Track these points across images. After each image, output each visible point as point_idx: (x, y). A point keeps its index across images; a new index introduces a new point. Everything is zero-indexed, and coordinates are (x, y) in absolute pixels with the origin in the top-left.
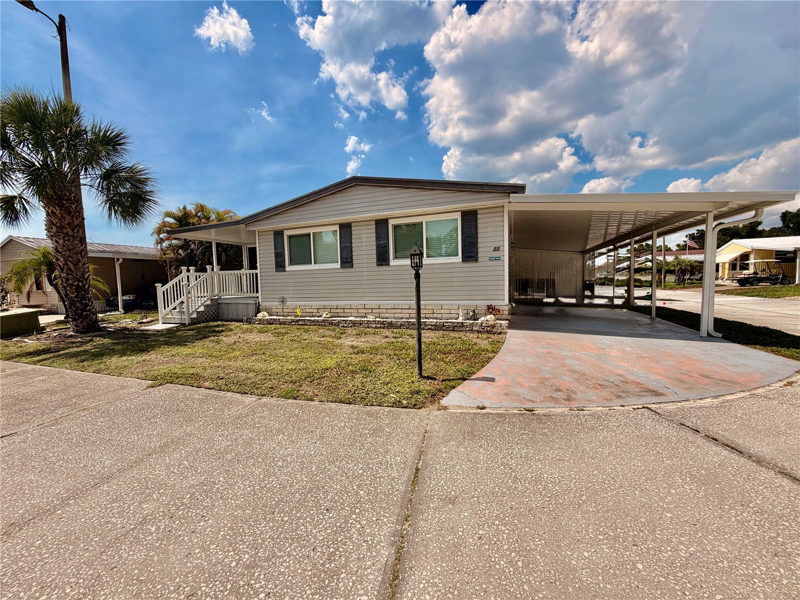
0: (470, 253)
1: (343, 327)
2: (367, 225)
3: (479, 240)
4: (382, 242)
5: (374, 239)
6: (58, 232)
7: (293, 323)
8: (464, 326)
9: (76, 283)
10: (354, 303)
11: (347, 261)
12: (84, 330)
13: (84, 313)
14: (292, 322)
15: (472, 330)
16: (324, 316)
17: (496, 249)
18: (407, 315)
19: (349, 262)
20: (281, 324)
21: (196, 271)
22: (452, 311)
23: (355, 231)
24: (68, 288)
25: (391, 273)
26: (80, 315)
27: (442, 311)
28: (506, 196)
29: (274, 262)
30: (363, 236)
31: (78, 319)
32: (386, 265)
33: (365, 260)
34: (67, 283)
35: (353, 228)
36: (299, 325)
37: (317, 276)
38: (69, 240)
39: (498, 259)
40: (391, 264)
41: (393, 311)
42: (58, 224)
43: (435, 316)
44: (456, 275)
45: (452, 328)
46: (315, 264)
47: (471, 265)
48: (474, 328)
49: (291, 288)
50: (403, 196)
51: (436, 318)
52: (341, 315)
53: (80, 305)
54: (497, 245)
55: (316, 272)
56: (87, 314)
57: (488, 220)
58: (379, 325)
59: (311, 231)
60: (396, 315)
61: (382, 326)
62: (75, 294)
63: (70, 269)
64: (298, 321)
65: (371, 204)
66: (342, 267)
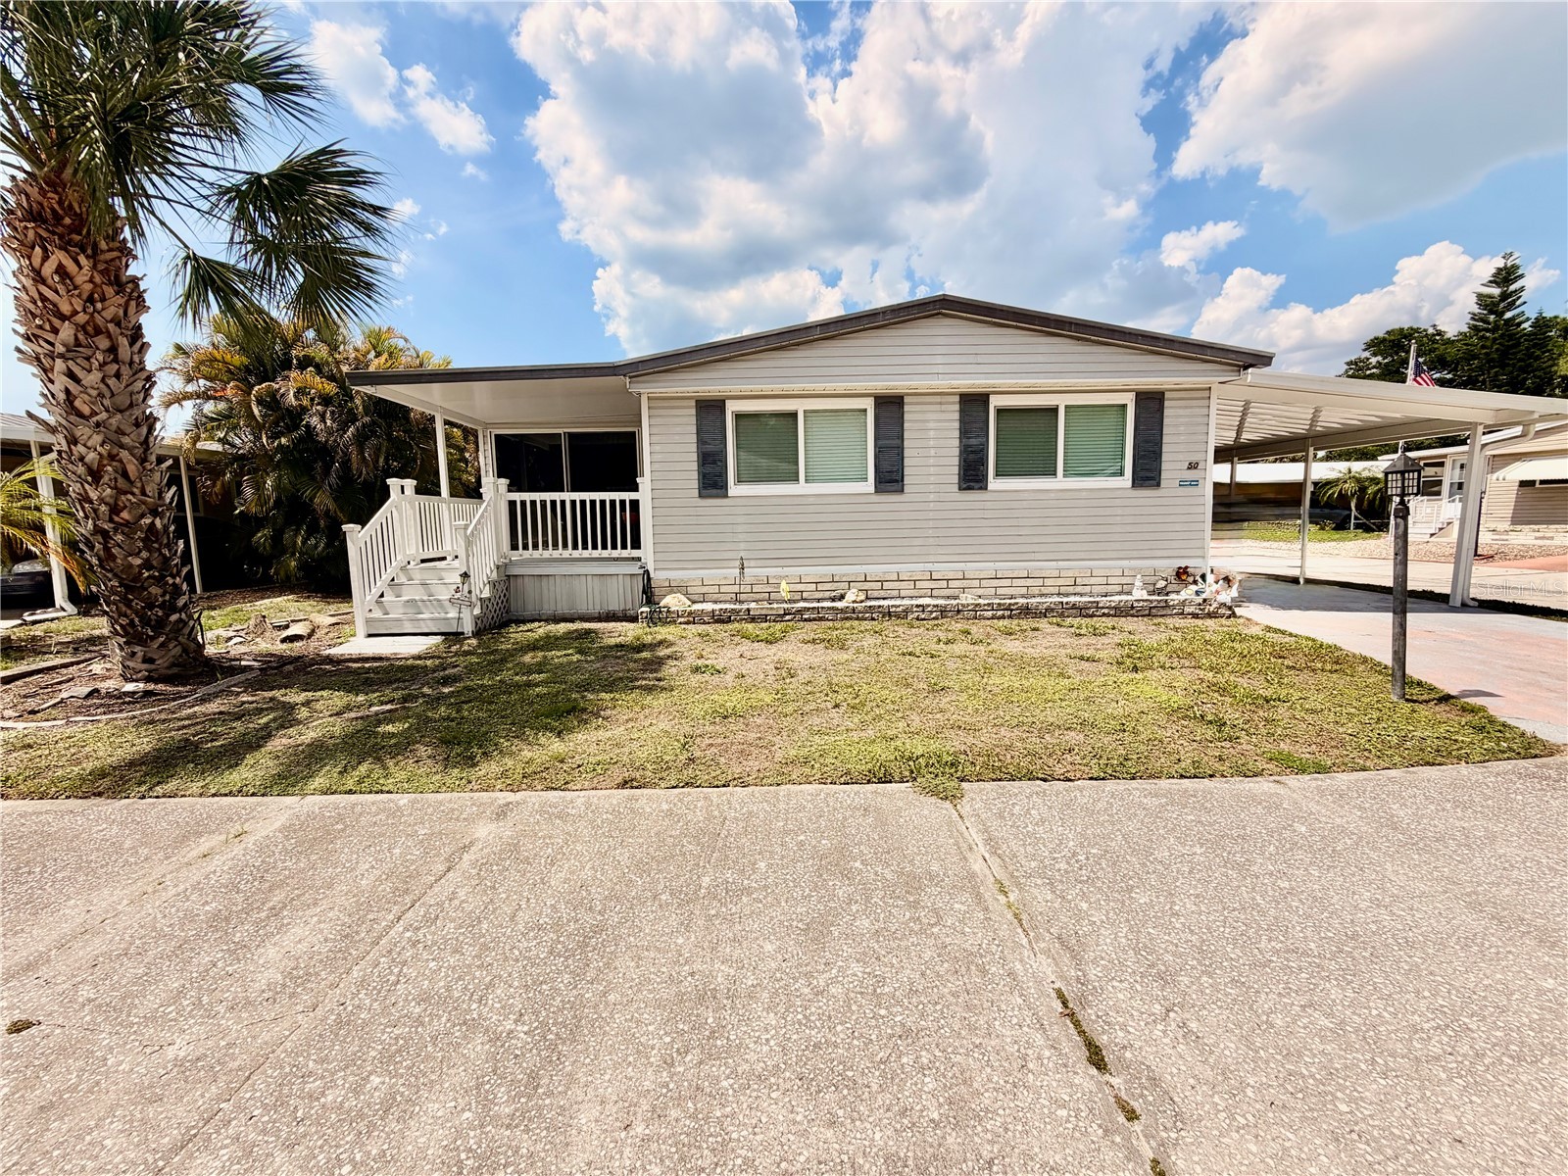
0: (1147, 473)
1: (917, 619)
2: (940, 403)
3: (1165, 448)
4: (973, 441)
5: (957, 434)
6: (78, 343)
7: (788, 617)
8: (1169, 606)
9: (147, 521)
10: (906, 569)
11: (890, 478)
12: (175, 670)
13: (174, 617)
14: (785, 614)
15: (1182, 614)
16: (850, 596)
17: (1193, 466)
18: (1024, 591)
19: (897, 481)
20: (753, 620)
21: (419, 491)
22: (1111, 580)
23: (911, 414)
24: (119, 538)
25: (989, 505)
26: (159, 625)
27: (1093, 581)
28: (1233, 371)
29: (695, 475)
30: (931, 425)
31: (153, 638)
32: (981, 488)
33: (932, 478)
34: (111, 520)
35: (906, 408)
36: (806, 620)
37: (812, 509)
38: (118, 375)
39: (1194, 483)
40: (990, 486)
41: (995, 583)
42: (81, 318)
43: (1079, 589)
44: (1119, 511)
45: (1147, 612)
46: (807, 481)
47: (1146, 494)
48: (1187, 610)
49: (741, 537)
50: (1042, 349)
51: (1081, 595)
52: (876, 594)
53: (159, 591)
54: (1194, 458)
55: (811, 500)
56: (180, 620)
57: (1181, 412)
58: (1000, 613)
59: (799, 406)
60: (1000, 591)
61: (1007, 613)
62: (145, 554)
63: (125, 474)
64: (800, 611)
65: (971, 359)
66: (878, 490)
